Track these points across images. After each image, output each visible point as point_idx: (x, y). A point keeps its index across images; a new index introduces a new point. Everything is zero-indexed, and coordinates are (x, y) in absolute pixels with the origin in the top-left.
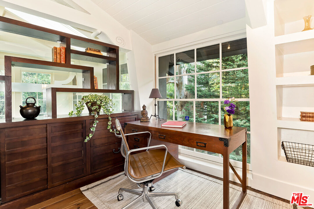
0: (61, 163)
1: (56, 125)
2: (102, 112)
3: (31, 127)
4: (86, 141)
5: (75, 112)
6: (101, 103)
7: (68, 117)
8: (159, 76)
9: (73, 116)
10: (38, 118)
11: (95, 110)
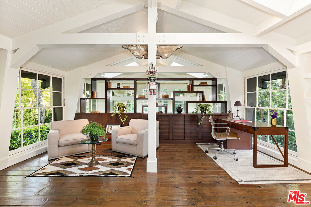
0: (189, 131)
1: (188, 116)
2: (207, 112)
3: (180, 116)
4: (199, 124)
5: (195, 111)
6: (206, 108)
7: (192, 113)
8: (248, 92)
9: (194, 113)
10: (182, 113)
11: (203, 111)
